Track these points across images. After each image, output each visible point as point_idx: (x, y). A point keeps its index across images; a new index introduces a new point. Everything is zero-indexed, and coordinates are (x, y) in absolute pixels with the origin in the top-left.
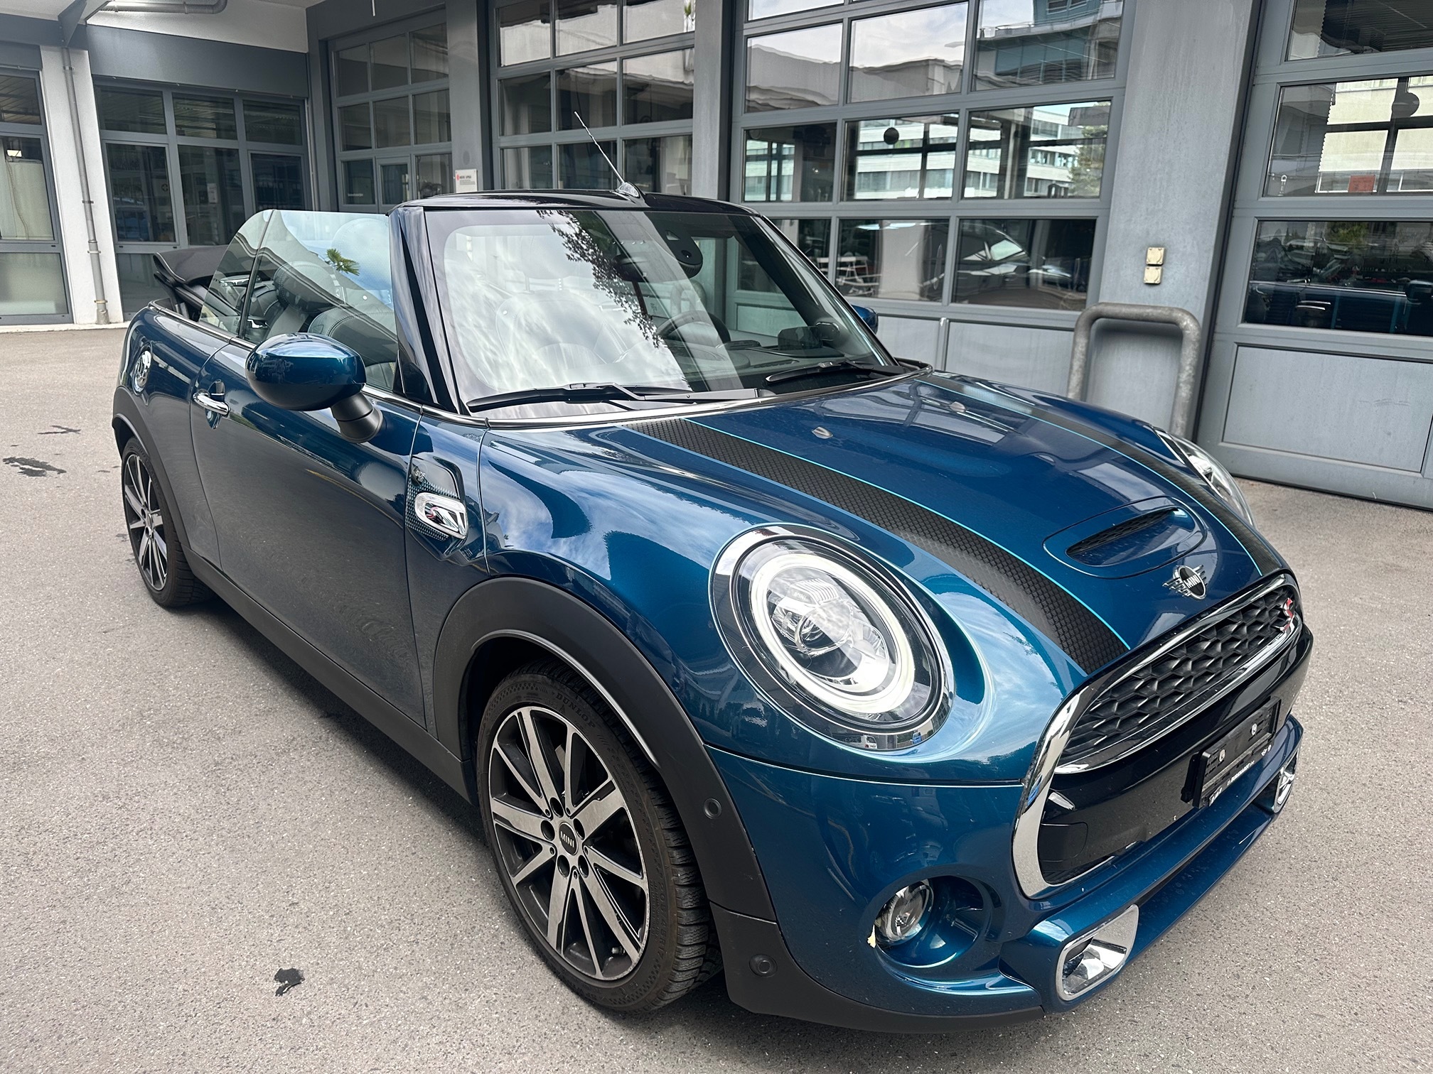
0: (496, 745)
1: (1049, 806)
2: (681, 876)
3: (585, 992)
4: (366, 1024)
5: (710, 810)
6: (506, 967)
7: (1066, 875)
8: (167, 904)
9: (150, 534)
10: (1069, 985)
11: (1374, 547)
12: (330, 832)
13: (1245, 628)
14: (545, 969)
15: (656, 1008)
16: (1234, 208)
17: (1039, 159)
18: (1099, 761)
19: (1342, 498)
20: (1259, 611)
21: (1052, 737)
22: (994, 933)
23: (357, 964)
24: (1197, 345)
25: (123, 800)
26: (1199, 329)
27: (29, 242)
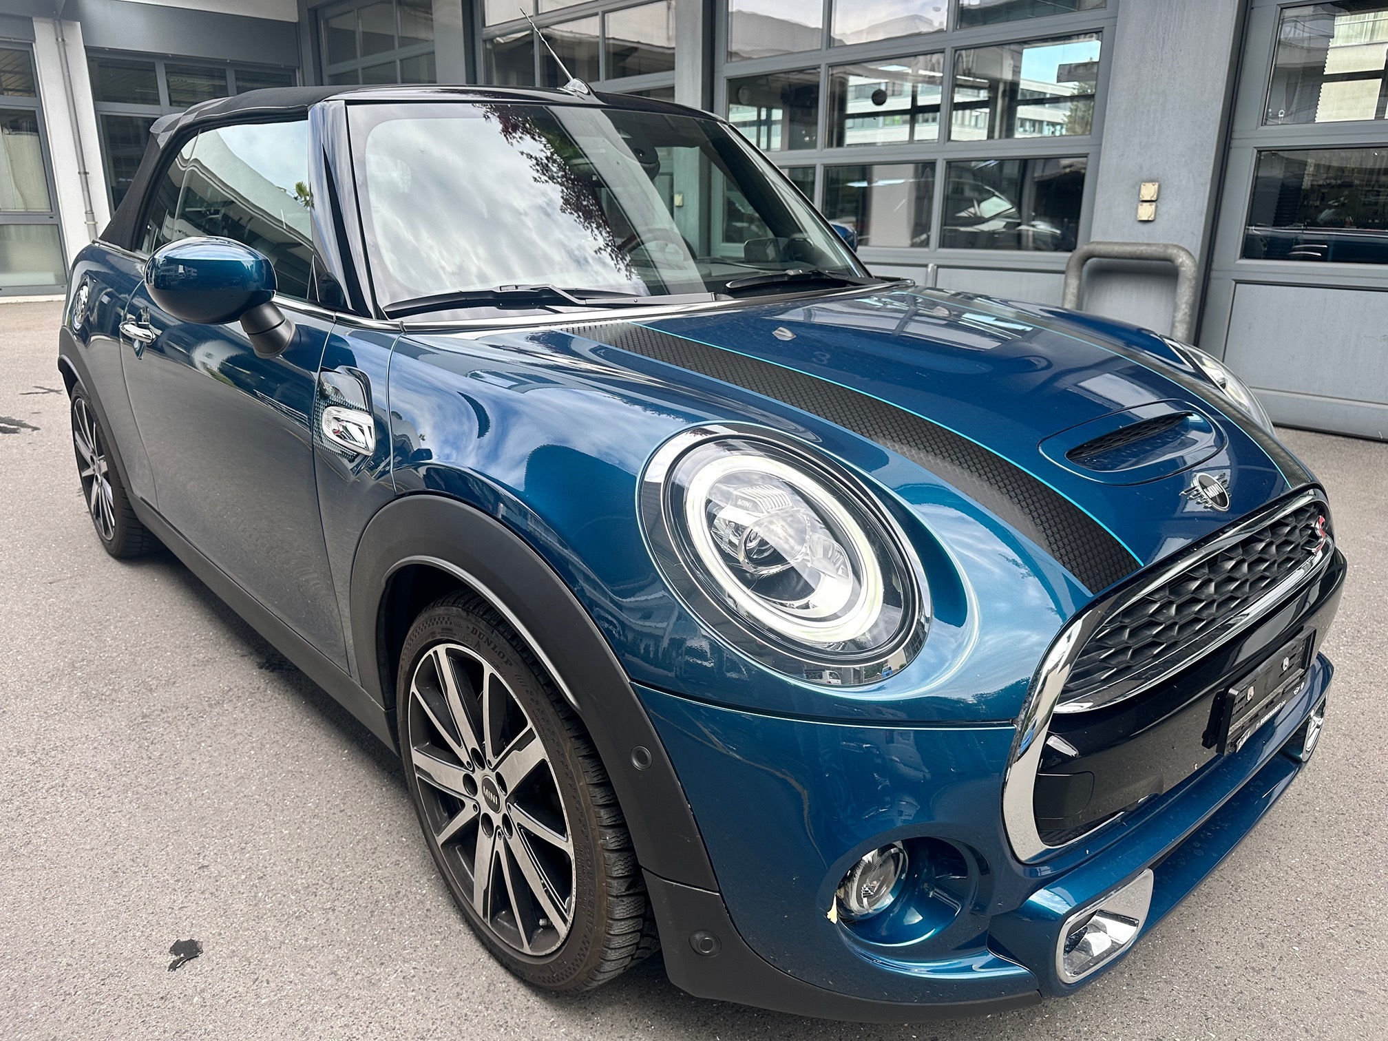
0: (414, 689)
1: (1048, 752)
2: (611, 839)
3: (514, 967)
4: (265, 1004)
5: (639, 760)
6: (429, 937)
7: (1067, 835)
8: (66, 867)
9: (100, 481)
10: (1071, 964)
11: (1384, 485)
12: (254, 788)
13: (1274, 548)
14: (473, 940)
15: (588, 988)
16: (1231, 138)
17: (1027, 128)
18: (1107, 698)
19: (1346, 439)
20: (1289, 528)
21: (1049, 672)
22: (980, 907)
23: (264, 934)
24: (1193, 282)
25: (38, 755)
26: (1195, 266)
27: (27, 214)
